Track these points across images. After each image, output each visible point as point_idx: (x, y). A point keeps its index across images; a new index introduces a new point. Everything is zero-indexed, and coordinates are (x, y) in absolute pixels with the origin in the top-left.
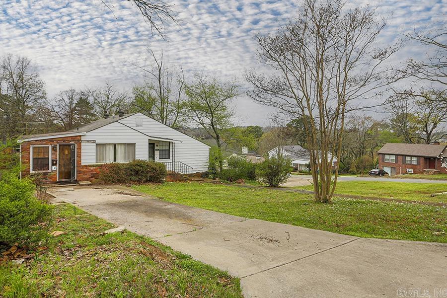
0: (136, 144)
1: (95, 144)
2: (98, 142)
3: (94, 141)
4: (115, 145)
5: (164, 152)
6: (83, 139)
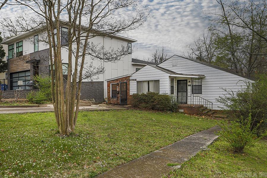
0: (160, 81)
1: (136, 82)
2: (138, 80)
3: (136, 80)
4: (148, 82)
5: (197, 87)
6: (131, 78)
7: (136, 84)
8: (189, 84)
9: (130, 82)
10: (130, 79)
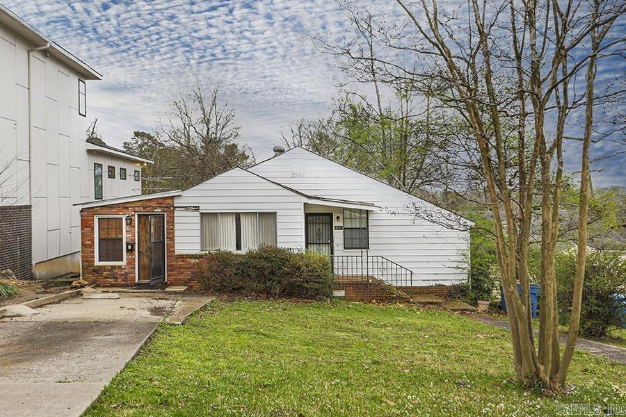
0: (278, 214)
1: (197, 214)
2: (204, 209)
3: (197, 209)
4: (238, 216)
5: (356, 234)
6: (177, 203)
7: (198, 220)
8: (336, 223)
9: (176, 213)
10: (175, 205)
